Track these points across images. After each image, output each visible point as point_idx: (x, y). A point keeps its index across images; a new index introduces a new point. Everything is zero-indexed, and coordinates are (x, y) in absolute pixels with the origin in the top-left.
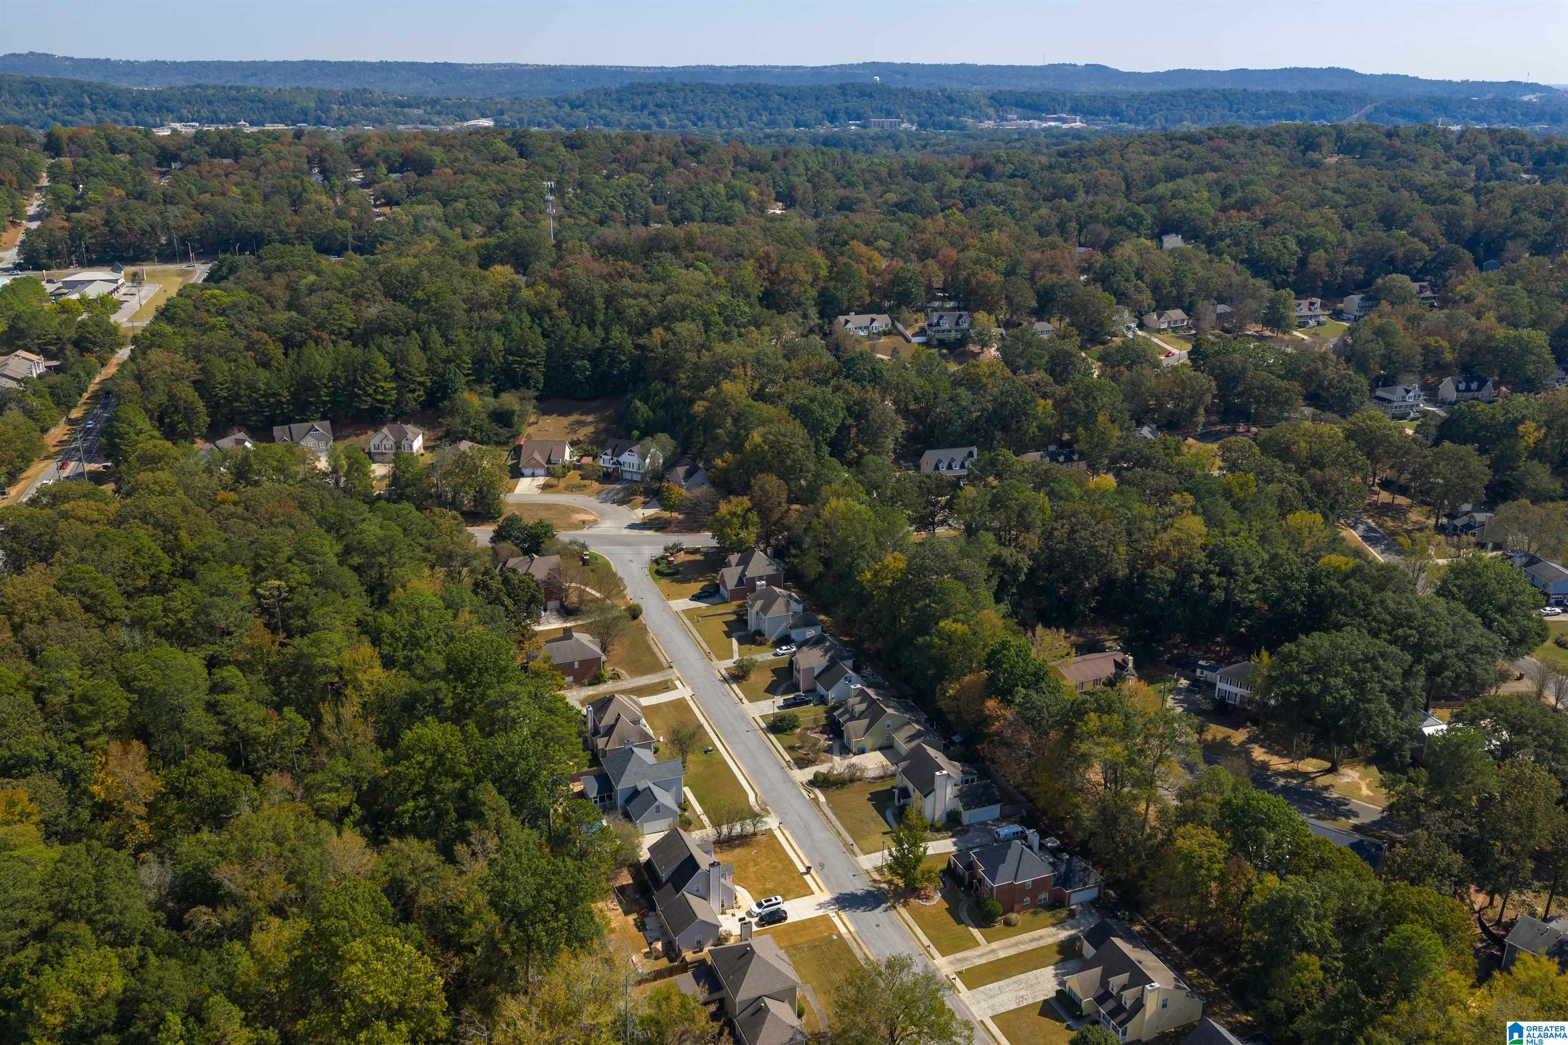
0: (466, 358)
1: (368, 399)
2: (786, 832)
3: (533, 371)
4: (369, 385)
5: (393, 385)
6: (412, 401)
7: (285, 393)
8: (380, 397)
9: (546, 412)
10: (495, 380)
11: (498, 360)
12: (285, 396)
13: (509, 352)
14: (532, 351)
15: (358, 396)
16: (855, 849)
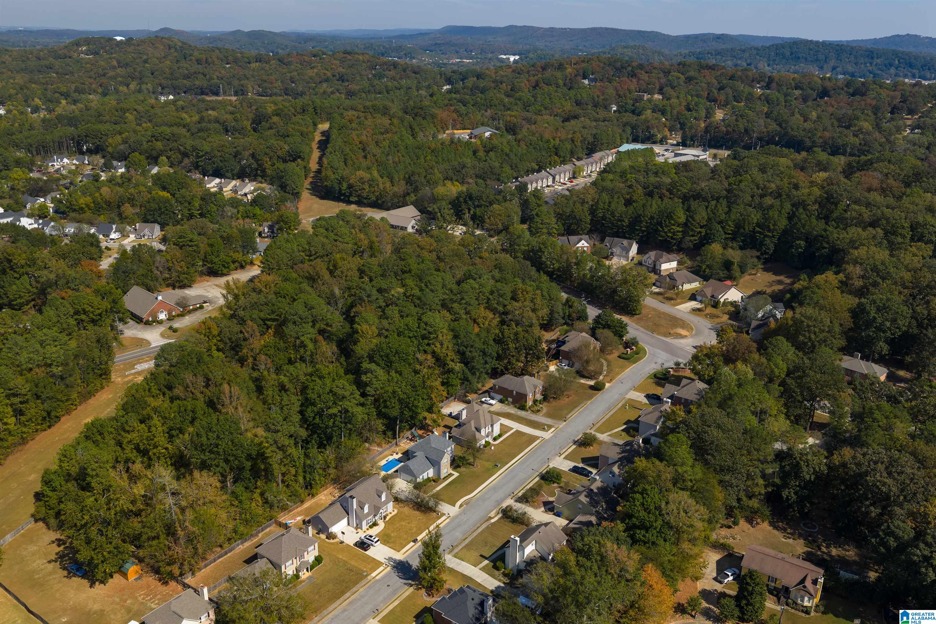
0: (730, 223)
1: (663, 234)
2: (448, 520)
3: (768, 241)
4: (666, 226)
5: (681, 229)
6: (689, 241)
7: (626, 221)
8: (670, 235)
9: (766, 270)
10: (743, 241)
11: (748, 228)
12: (626, 222)
13: (758, 225)
14: (772, 227)
15: (660, 231)
16: (456, 551)
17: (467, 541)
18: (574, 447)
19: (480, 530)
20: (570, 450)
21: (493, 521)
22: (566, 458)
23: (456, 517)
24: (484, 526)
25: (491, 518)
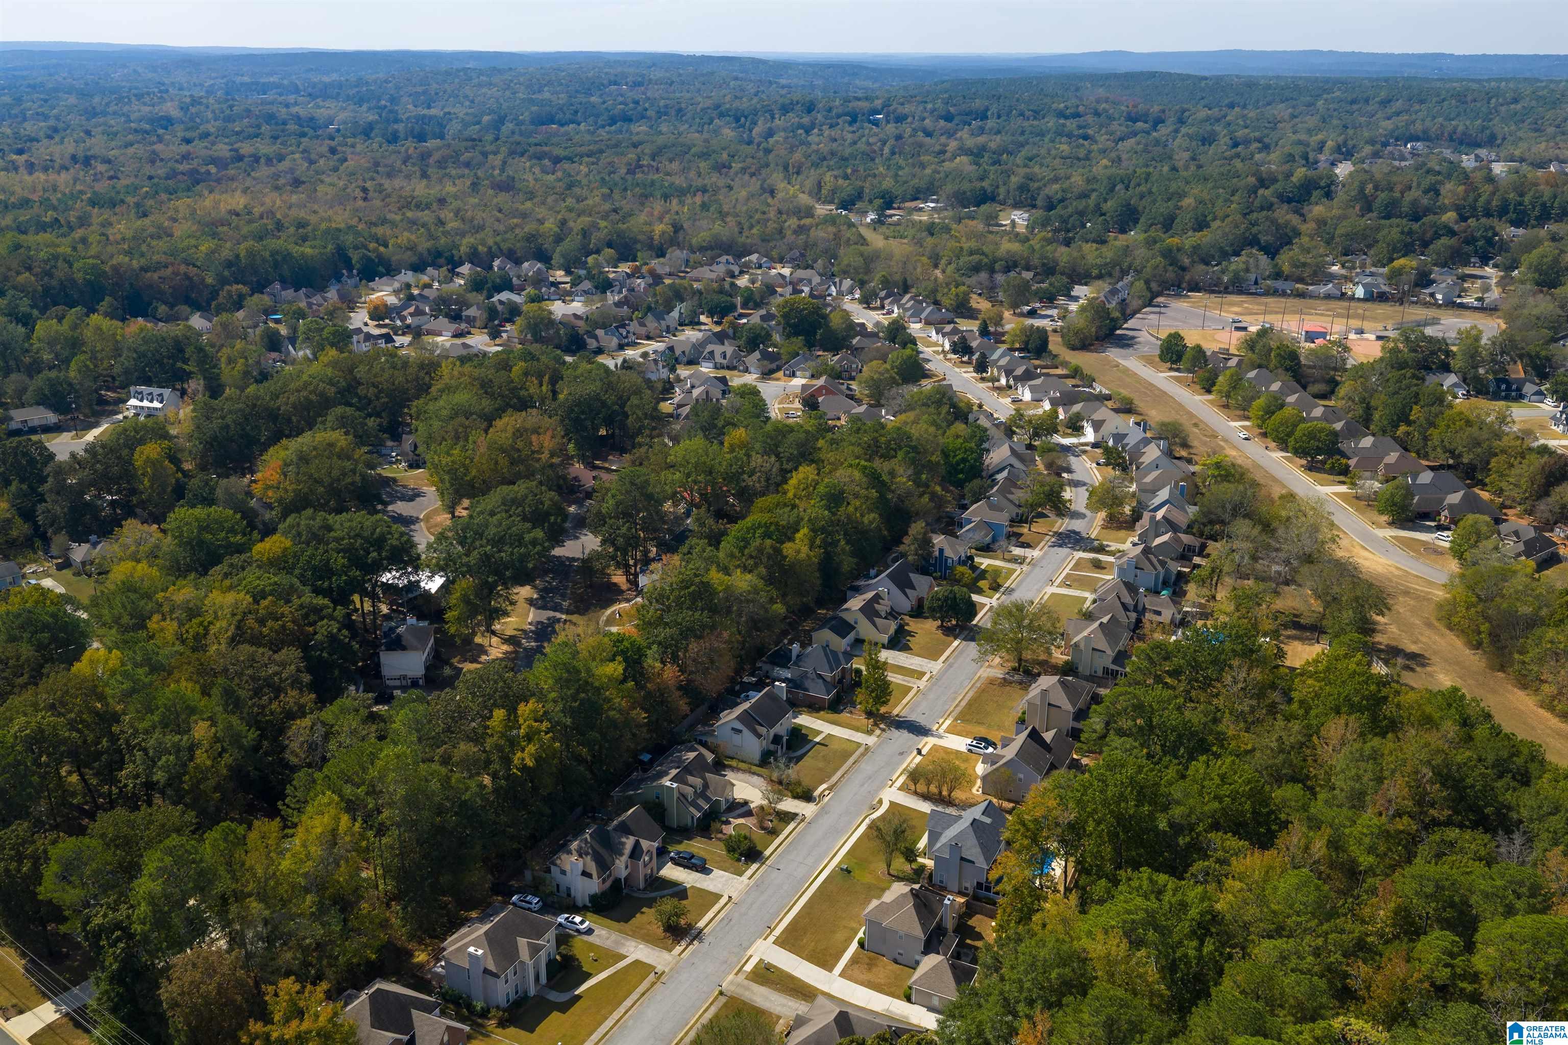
2: (890, 783)
16: (861, 750)
17: (851, 760)
18: (701, 924)
19: (839, 774)
20: (710, 915)
21: (824, 786)
22: (718, 897)
23: (882, 786)
24: (834, 779)
25: (830, 788)
